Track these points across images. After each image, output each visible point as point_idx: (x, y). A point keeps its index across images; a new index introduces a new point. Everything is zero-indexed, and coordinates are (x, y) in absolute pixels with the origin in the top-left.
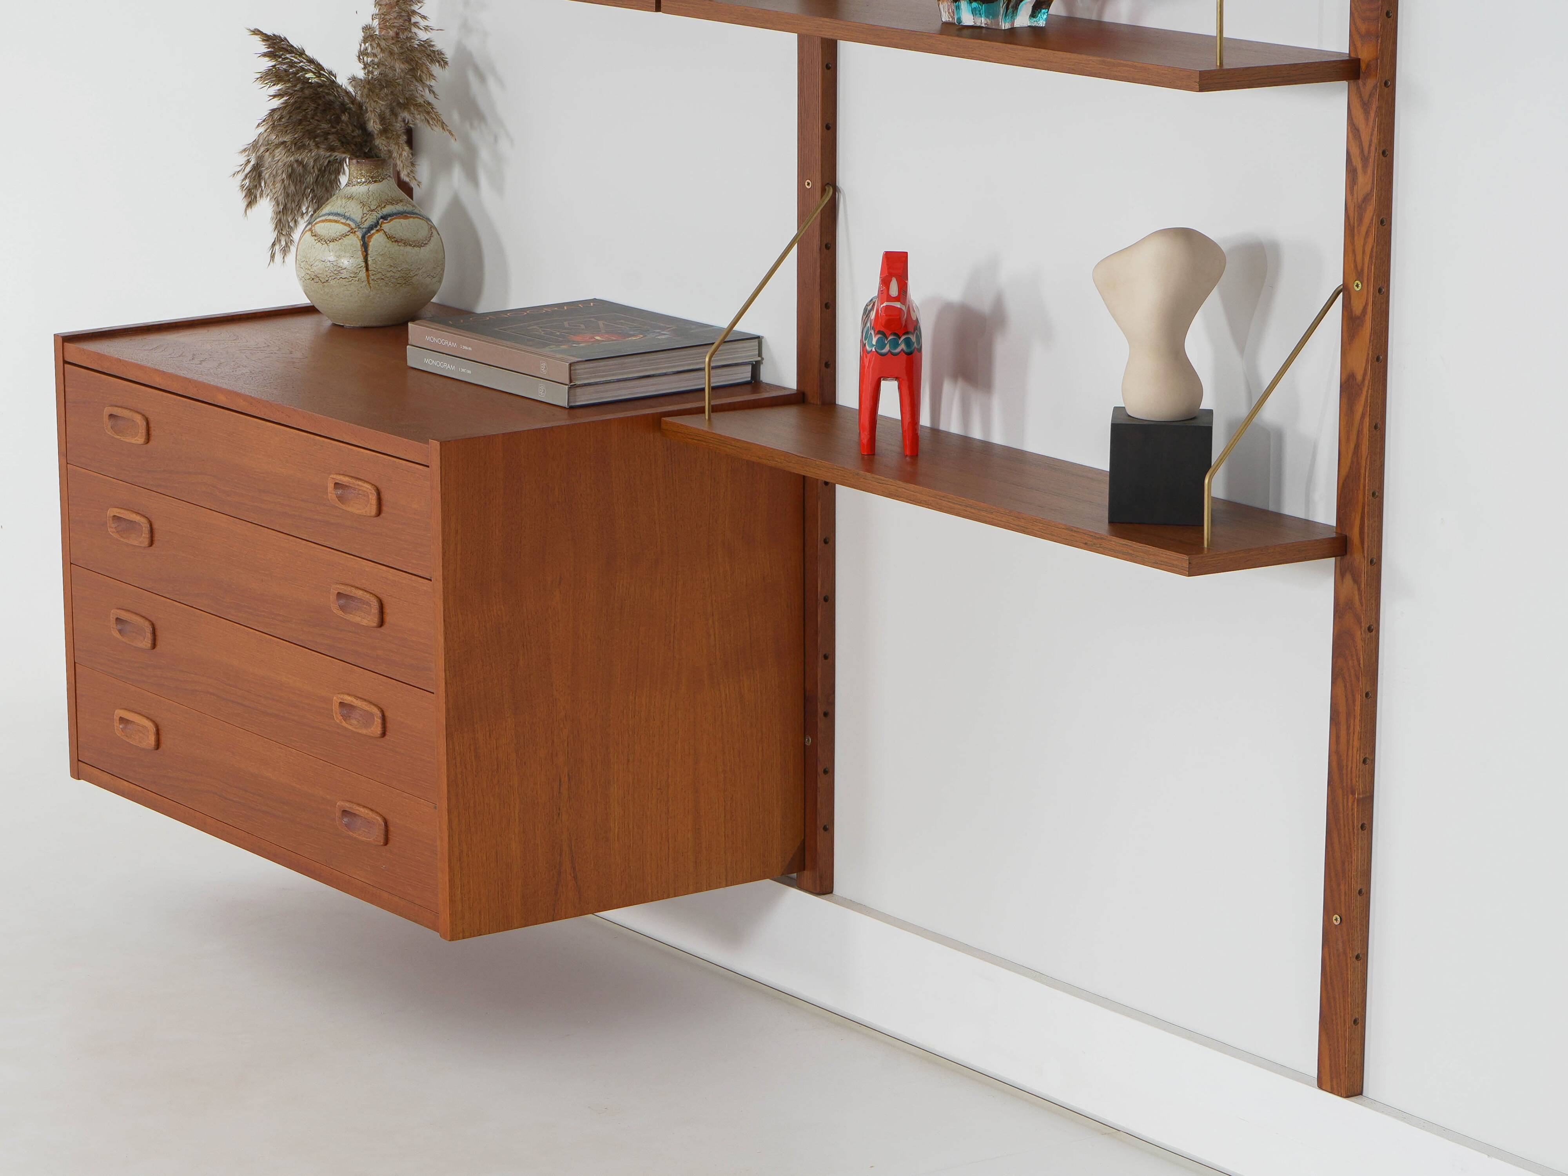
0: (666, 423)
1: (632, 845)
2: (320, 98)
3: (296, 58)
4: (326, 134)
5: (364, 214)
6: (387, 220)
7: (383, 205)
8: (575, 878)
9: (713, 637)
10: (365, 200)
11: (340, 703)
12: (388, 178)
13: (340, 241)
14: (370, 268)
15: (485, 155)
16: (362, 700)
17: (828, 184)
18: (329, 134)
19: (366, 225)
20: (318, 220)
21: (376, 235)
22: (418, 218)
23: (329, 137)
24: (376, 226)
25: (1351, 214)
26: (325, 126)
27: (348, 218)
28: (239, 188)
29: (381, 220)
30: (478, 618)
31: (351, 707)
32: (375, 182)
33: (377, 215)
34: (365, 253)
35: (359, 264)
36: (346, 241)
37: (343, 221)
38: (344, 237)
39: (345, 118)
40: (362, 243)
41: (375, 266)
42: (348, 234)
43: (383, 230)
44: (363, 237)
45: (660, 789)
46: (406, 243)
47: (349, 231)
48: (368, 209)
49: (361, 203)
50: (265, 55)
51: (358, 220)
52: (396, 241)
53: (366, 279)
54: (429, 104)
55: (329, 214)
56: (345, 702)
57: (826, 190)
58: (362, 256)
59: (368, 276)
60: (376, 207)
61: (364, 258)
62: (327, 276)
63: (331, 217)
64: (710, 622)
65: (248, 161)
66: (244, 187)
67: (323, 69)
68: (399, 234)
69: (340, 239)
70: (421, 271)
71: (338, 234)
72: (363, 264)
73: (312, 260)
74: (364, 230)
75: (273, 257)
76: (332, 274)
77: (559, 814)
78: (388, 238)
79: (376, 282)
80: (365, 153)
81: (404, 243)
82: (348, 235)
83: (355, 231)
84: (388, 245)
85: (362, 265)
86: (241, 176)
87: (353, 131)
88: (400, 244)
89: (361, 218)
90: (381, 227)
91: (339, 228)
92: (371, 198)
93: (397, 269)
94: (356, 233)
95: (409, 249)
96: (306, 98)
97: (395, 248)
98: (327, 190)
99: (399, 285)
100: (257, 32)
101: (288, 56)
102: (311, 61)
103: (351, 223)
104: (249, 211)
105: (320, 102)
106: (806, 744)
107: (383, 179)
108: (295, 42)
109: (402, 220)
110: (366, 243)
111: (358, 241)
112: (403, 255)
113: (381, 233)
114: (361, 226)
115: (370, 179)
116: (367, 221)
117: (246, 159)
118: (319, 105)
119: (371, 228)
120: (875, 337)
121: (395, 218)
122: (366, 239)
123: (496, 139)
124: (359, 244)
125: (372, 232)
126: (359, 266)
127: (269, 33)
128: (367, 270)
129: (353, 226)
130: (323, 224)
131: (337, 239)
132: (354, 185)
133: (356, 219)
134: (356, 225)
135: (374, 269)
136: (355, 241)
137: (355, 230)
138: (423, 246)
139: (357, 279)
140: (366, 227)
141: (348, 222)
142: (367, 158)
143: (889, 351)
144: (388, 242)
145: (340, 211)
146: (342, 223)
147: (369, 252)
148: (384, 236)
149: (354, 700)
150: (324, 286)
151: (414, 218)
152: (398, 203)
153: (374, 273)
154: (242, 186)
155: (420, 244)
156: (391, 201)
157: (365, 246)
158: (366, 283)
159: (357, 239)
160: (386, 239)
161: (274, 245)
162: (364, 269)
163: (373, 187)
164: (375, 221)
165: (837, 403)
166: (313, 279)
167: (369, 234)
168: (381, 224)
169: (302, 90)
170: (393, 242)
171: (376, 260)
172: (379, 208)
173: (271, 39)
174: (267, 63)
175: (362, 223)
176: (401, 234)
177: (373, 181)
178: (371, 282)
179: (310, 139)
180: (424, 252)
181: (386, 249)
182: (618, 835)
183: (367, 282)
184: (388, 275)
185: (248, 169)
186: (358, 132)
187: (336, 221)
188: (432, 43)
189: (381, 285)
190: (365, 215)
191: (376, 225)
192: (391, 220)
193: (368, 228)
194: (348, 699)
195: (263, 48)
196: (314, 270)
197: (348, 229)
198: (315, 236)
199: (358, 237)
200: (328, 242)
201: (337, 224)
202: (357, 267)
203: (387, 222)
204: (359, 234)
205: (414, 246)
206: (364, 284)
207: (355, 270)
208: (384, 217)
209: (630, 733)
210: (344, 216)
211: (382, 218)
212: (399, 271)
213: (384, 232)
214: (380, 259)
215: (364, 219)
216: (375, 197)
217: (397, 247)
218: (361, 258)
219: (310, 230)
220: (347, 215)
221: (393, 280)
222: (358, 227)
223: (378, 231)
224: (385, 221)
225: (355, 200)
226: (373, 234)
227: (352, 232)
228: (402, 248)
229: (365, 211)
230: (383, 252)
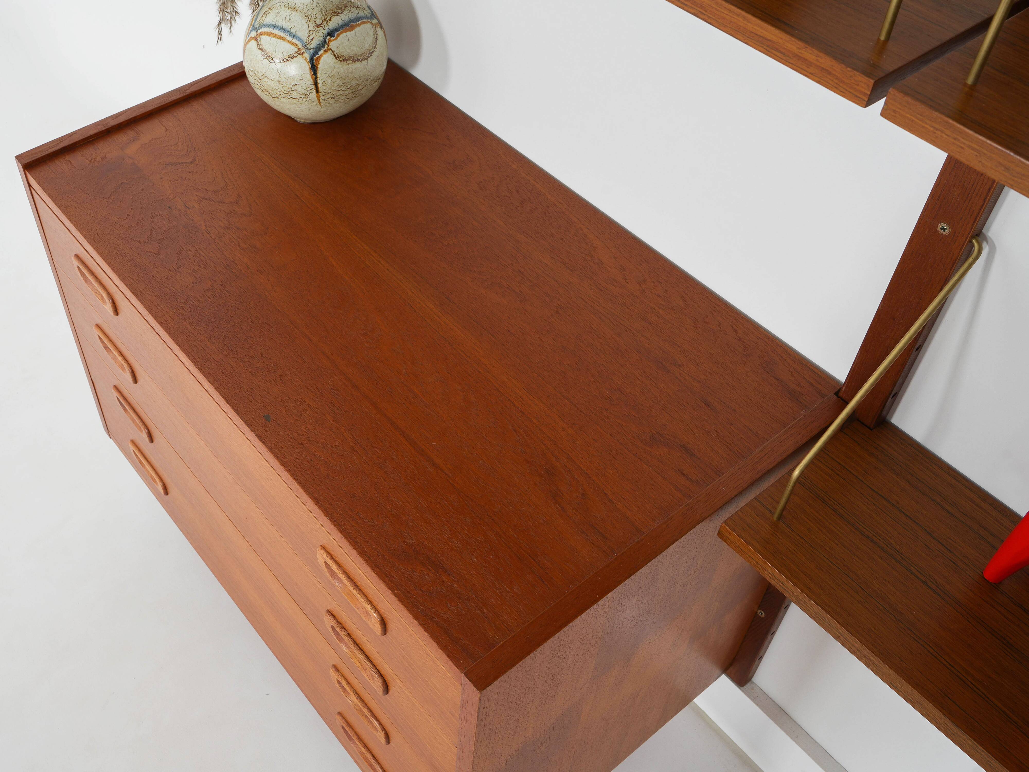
5: (310, 31)
6: (334, 36)
7: (328, 18)
10: (310, 13)
13: (288, 63)
14: (320, 90)
19: (314, 45)
20: (262, 29)
21: (324, 56)
22: (363, 23)
24: (323, 46)
27: (294, 36)
29: (328, 37)
33: (323, 30)
34: (314, 77)
35: (309, 87)
36: (294, 62)
37: (290, 39)
38: (292, 58)
40: (310, 65)
41: (325, 88)
42: (296, 55)
43: (331, 49)
44: (311, 59)
46: (355, 59)
47: (296, 52)
48: (314, 24)
49: (306, 16)
51: (305, 39)
52: (345, 60)
53: (317, 100)
55: (274, 27)
58: (311, 79)
59: (318, 97)
60: (321, 22)
61: (314, 81)
62: (277, 93)
63: (275, 31)
68: (346, 51)
69: (287, 60)
70: (369, 81)
71: (285, 53)
72: (313, 87)
74: (312, 51)
75: (220, 34)
76: (282, 93)
78: (336, 58)
79: (326, 102)
81: (352, 60)
82: (296, 57)
83: (303, 53)
84: (337, 65)
85: (312, 88)
88: (348, 62)
89: (307, 36)
90: (328, 46)
91: (286, 47)
92: (316, 10)
93: (346, 88)
94: (304, 54)
95: (357, 64)
97: (344, 68)
99: (348, 100)
103: (297, 42)
109: (349, 33)
110: (315, 66)
111: (306, 64)
112: (352, 73)
113: (330, 53)
114: (308, 46)
116: (314, 40)
121: (342, 32)
122: (314, 61)
124: (307, 67)
125: (320, 53)
126: (309, 89)
128: (317, 92)
130: (268, 38)
131: (285, 60)
133: (302, 37)
134: (302, 44)
135: (324, 91)
136: (303, 63)
137: (303, 50)
138: (371, 56)
139: (307, 100)
140: (314, 47)
141: (295, 41)
144: (337, 61)
145: (285, 25)
146: (289, 42)
147: (319, 75)
148: (333, 55)
150: (274, 100)
151: (359, 25)
152: (343, 11)
153: (325, 94)
155: (366, 56)
156: (336, 10)
157: (314, 69)
159: (305, 61)
160: (335, 60)
161: (220, 23)
162: (315, 91)
164: (322, 39)
166: (262, 91)
167: (317, 56)
168: (328, 43)
170: (341, 61)
171: (326, 82)
172: (325, 22)
175: (309, 43)
176: (348, 51)
178: (321, 101)
180: (371, 63)
181: (335, 70)
183: (318, 102)
184: (338, 94)
187: (282, 38)
189: (331, 103)
190: (311, 32)
191: (323, 44)
192: (338, 36)
193: (317, 48)
196: (263, 85)
197: (296, 50)
198: (261, 49)
199: (306, 59)
200: (276, 61)
201: (284, 42)
202: (307, 89)
203: (335, 39)
204: (307, 56)
205: (362, 60)
206: (315, 103)
207: (305, 92)
208: (331, 33)
210: (290, 33)
211: (328, 34)
212: (348, 88)
213: (332, 51)
214: (329, 81)
215: (311, 38)
216: (319, 9)
217: (346, 67)
218: (311, 82)
219: (256, 39)
220: (292, 31)
221: (343, 97)
222: (306, 47)
223: (325, 51)
224: (332, 38)
225: (299, 13)
226: (321, 55)
227: (299, 54)
228: (350, 66)
229: (311, 28)
230: (332, 73)
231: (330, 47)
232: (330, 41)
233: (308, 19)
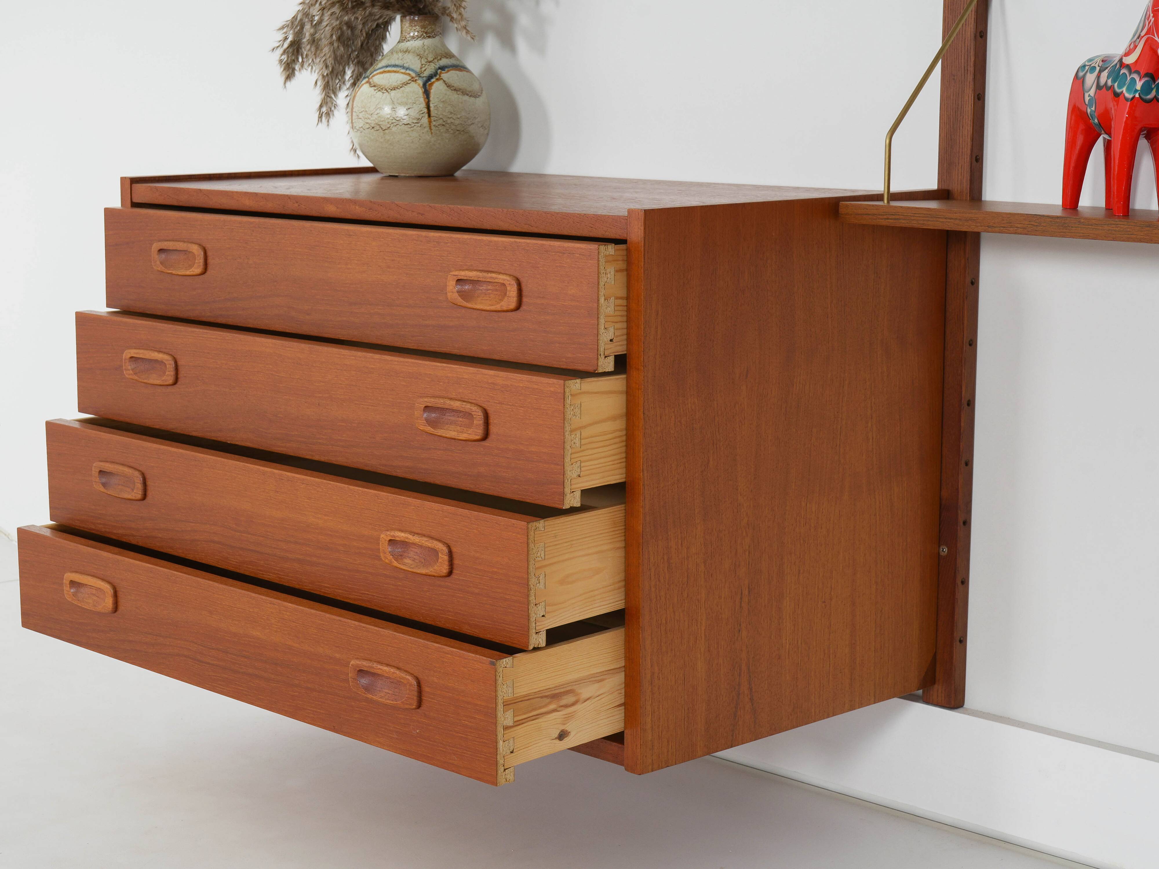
0: (847, 207)
1: (800, 663)
5: (422, 65)
6: (444, 70)
7: (439, 58)
8: (751, 700)
9: (871, 440)
10: (421, 53)
11: (390, 540)
12: (440, 35)
13: (401, 89)
14: (432, 114)
16: (420, 536)
19: (426, 74)
20: (375, 73)
21: (436, 83)
22: (469, 72)
24: (435, 76)
27: (407, 69)
28: (278, 62)
29: (439, 71)
30: (674, 412)
31: (404, 544)
32: (429, 37)
33: (434, 65)
34: (427, 100)
35: (422, 111)
36: (407, 89)
37: (403, 71)
38: (405, 85)
40: (423, 90)
41: (436, 113)
43: (442, 79)
44: (424, 85)
45: (824, 602)
46: (464, 93)
47: (410, 80)
48: (426, 60)
49: (418, 56)
51: (418, 70)
52: (455, 90)
53: (428, 125)
55: (387, 66)
56: (397, 539)
58: (424, 102)
59: (430, 122)
60: (432, 59)
61: (426, 105)
62: (388, 122)
63: (389, 69)
64: (870, 425)
65: (286, 38)
66: (282, 62)
68: (457, 84)
69: (401, 87)
70: (477, 120)
71: (399, 82)
72: (426, 110)
74: (425, 79)
75: (320, 118)
76: (394, 121)
77: (739, 631)
78: (448, 87)
79: (437, 128)
80: (420, 10)
81: (462, 92)
82: (410, 83)
83: (416, 80)
84: (448, 94)
85: (424, 111)
86: (280, 51)
88: (458, 93)
89: (420, 67)
90: (440, 76)
91: (397, 78)
92: (427, 51)
93: (456, 117)
94: (417, 81)
95: (466, 98)
97: (455, 97)
98: (372, 55)
99: (458, 132)
103: (411, 72)
104: (288, 84)
106: (941, 554)
107: (436, 35)
109: (458, 72)
110: (428, 91)
111: (420, 88)
112: (462, 103)
113: (441, 82)
114: (421, 75)
115: (424, 35)
116: (426, 71)
117: (284, 36)
119: (430, 77)
120: (1140, 80)
121: (452, 70)
122: (427, 87)
124: (420, 91)
125: (433, 80)
126: (421, 112)
128: (429, 116)
129: (413, 75)
130: (381, 76)
131: (399, 87)
132: (409, 41)
133: (415, 69)
134: (416, 74)
135: (435, 115)
136: (416, 89)
137: (416, 78)
138: (478, 97)
139: (419, 125)
140: (427, 76)
141: (408, 72)
142: (421, 14)
143: (1155, 96)
144: (448, 91)
145: (397, 63)
146: (402, 73)
147: (431, 99)
148: (444, 84)
149: (410, 536)
150: (384, 134)
151: (466, 72)
152: (451, 58)
153: (436, 119)
154: (281, 61)
155: (475, 95)
156: (445, 55)
157: (427, 93)
158: (427, 129)
159: (418, 87)
160: (446, 87)
162: (427, 115)
163: (428, 42)
164: (434, 71)
165: (983, 199)
166: (373, 128)
167: (430, 82)
168: (440, 74)
170: (452, 90)
171: (438, 106)
172: (436, 60)
175: (422, 72)
176: (458, 84)
177: (427, 37)
178: (433, 127)
180: (479, 102)
181: (447, 97)
182: (789, 652)
183: (429, 128)
184: (449, 121)
185: (286, 45)
187: (395, 72)
189: (442, 131)
190: (424, 66)
191: (435, 74)
192: (448, 71)
193: (429, 77)
194: (401, 535)
196: (374, 119)
197: (409, 78)
198: (374, 86)
199: (419, 85)
200: (389, 91)
201: (397, 74)
202: (419, 113)
203: (446, 73)
204: (420, 82)
205: (471, 96)
206: (426, 129)
207: (418, 116)
208: (442, 68)
209: (802, 541)
210: (403, 67)
211: (439, 68)
212: (458, 118)
213: (444, 81)
214: (441, 106)
215: (423, 69)
216: (430, 51)
217: (456, 96)
218: (423, 105)
219: (367, 82)
220: (405, 65)
221: (453, 127)
222: (419, 76)
223: (438, 80)
224: (443, 72)
225: (411, 53)
226: (434, 82)
227: (413, 81)
228: (460, 96)
229: (423, 62)
230: (444, 100)
231: (441, 77)
232: (441, 73)
233: (420, 57)
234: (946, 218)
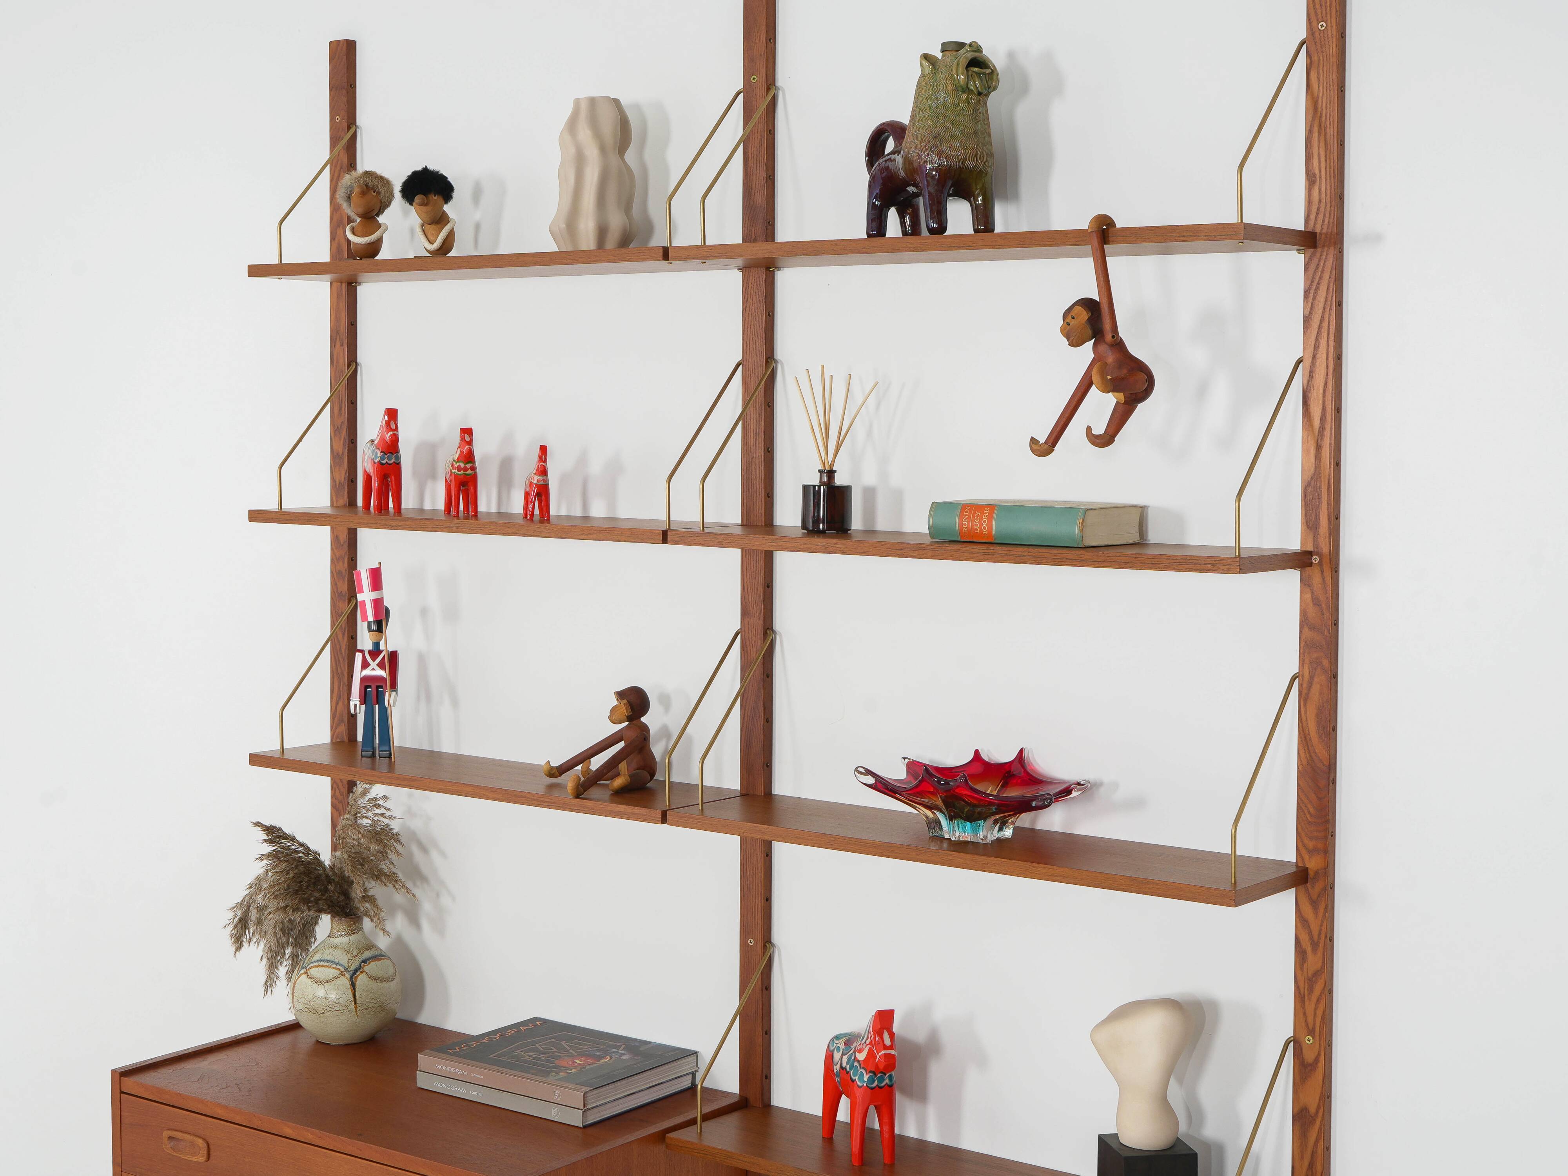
0: (671, 1139)
2: (311, 873)
3: (289, 842)
4: (317, 900)
6: (367, 963)
7: (362, 952)
10: (348, 948)
14: (358, 1001)
15: (427, 906)
17: (767, 941)
18: (319, 900)
19: (352, 968)
20: (311, 965)
21: (361, 975)
22: (386, 959)
23: (319, 902)
24: (360, 969)
25: (1301, 985)
26: (317, 894)
27: (337, 964)
28: (229, 936)
29: (362, 964)
32: (354, 934)
33: (359, 960)
34: (353, 990)
35: (349, 999)
36: (337, 982)
37: (334, 965)
38: (336, 979)
39: (330, 887)
40: (350, 982)
41: (361, 1000)
44: (351, 978)
47: (339, 974)
48: (352, 955)
49: (345, 951)
50: (266, 841)
51: (346, 965)
52: (375, 979)
53: (354, 1010)
54: (394, 873)
55: (321, 961)
57: (766, 946)
58: (351, 992)
59: (356, 1008)
60: (356, 955)
61: (353, 995)
62: (323, 1009)
63: (322, 963)
65: (236, 916)
67: (310, 851)
68: (376, 974)
69: (333, 981)
70: (391, 1000)
71: (330, 976)
73: (310, 996)
74: (351, 972)
75: (266, 991)
76: (327, 1008)
78: (369, 977)
79: (361, 1012)
80: (344, 913)
81: (381, 981)
82: (339, 977)
83: (344, 974)
84: (370, 983)
85: (351, 999)
86: (230, 928)
87: (338, 897)
88: (378, 981)
89: (347, 963)
90: (363, 969)
91: (330, 972)
92: (352, 946)
93: (377, 1001)
95: (384, 984)
96: (301, 873)
97: (374, 985)
98: (306, 938)
99: (377, 1012)
100: (258, 824)
101: (283, 841)
102: (301, 845)
103: (340, 967)
104: (238, 953)
105: (313, 877)
107: (359, 931)
108: (287, 830)
109: (377, 962)
110: (354, 983)
111: (347, 981)
112: (380, 989)
113: (364, 974)
114: (348, 969)
115: (348, 930)
116: (352, 965)
117: (233, 914)
118: (311, 878)
119: (356, 971)
120: (866, 1075)
121: (372, 961)
122: (353, 979)
123: (438, 895)
124: (348, 983)
125: (357, 974)
126: (349, 1001)
127: (267, 824)
128: (355, 1003)
129: (342, 970)
130: (317, 969)
131: (331, 981)
132: (336, 937)
133: (344, 964)
134: (344, 968)
135: (360, 1002)
136: (345, 981)
137: (344, 972)
138: (392, 981)
139: (347, 1010)
140: (353, 970)
141: (338, 967)
142: (347, 916)
143: (877, 1085)
144: (370, 981)
145: (330, 958)
146: (333, 968)
147: (357, 989)
148: (366, 976)
150: (320, 1017)
151: (384, 959)
152: (371, 949)
153: (360, 1005)
154: (231, 936)
155: (390, 980)
156: (367, 948)
157: (353, 985)
158: (354, 1013)
160: (367, 978)
161: (265, 982)
162: (353, 1002)
163: (353, 938)
164: (358, 964)
165: (771, 1102)
166: (310, 1011)
167: (355, 975)
168: (363, 966)
169: (296, 867)
170: (372, 980)
171: (362, 994)
172: (360, 954)
173: (270, 829)
174: (268, 848)
175: (349, 967)
176: (378, 973)
177: (349, 933)
178: (358, 1012)
179: (304, 904)
180: (393, 985)
181: (369, 986)
184: (371, 1005)
185: (235, 921)
186: (342, 898)
187: (328, 967)
188: (391, 827)
189: (365, 1013)
190: (350, 960)
192: (370, 963)
195: (263, 836)
196: (311, 1005)
197: (339, 972)
198: (311, 978)
199: (347, 978)
200: (323, 983)
201: (329, 969)
202: (347, 1001)
203: (367, 965)
204: (348, 976)
205: (387, 982)
207: (346, 1004)
208: (364, 961)
210: (334, 963)
211: (363, 962)
213: (366, 973)
214: (365, 993)
215: (350, 963)
216: (355, 946)
217: (376, 984)
218: (351, 995)
219: (306, 973)
220: (335, 960)
221: (374, 1009)
222: (346, 970)
223: (361, 972)
224: (365, 964)
225: (340, 949)
227: (342, 974)
228: (379, 984)
229: (350, 958)
230: (366, 989)
231: (364, 971)
233: (347, 952)
234: (739, 1160)
